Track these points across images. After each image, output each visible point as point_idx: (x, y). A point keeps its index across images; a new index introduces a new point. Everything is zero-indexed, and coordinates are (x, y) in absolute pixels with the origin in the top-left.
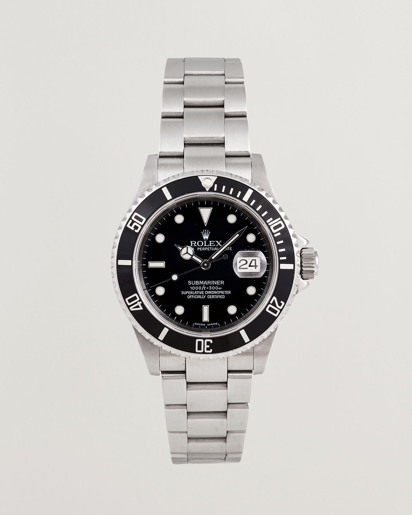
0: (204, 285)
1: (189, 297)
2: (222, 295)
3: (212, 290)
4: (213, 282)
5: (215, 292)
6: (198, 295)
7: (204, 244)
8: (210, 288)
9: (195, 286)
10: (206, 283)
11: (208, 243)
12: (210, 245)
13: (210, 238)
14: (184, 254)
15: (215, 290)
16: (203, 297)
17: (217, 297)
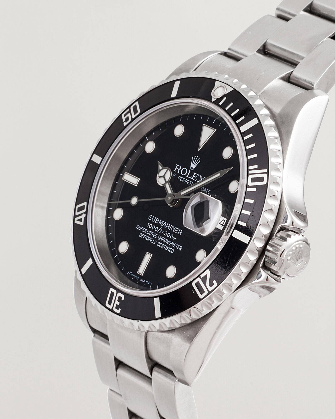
0: (162, 227)
1: (141, 235)
2: (173, 248)
3: (166, 237)
4: (172, 226)
5: (168, 241)
6: (150, 236)
7: (187, 175)
8: (165, 233)
9: (154, 224)
10: (165, 225)
11: (191, 175)
12: (192, 178)
13: (196, 170)
14: (160, 177)
15: (169, 239)
16: (154, 242)
17: (167, 248)
